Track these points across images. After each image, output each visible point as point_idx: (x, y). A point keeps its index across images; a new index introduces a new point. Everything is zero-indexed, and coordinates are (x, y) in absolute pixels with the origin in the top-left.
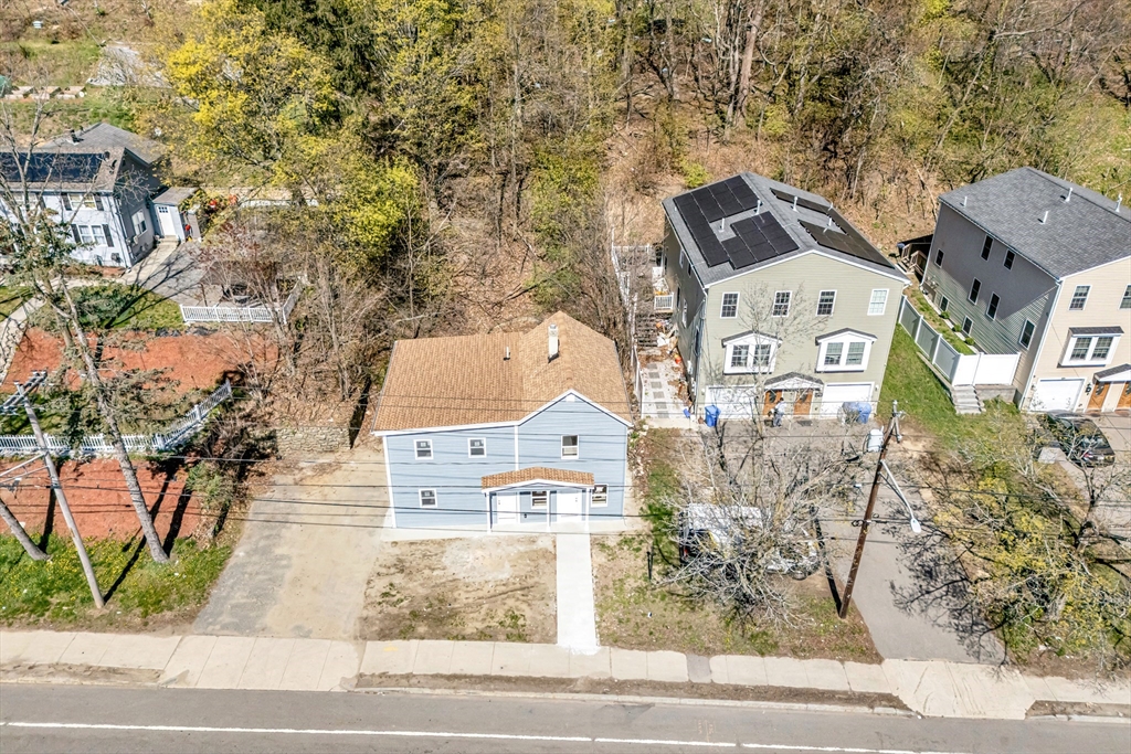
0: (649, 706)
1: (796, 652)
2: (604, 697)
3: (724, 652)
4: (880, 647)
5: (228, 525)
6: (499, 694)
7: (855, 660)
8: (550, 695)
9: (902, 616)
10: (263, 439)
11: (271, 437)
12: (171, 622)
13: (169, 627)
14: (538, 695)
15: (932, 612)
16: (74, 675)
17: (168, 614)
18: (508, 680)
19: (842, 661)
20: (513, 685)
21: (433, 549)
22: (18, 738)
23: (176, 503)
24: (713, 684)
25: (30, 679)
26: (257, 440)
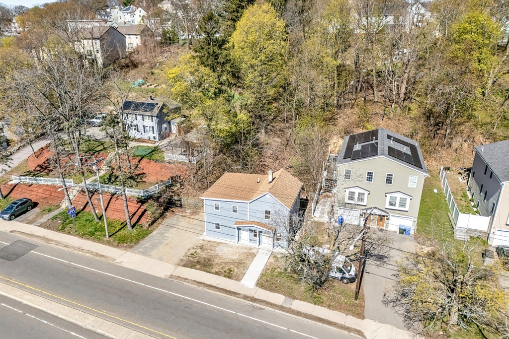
0: (262, 309)
1: (329, 307)
2: (247, 302)
3: (301, 300)
4: (365, 315)
5: (155, 224)
6: (212, 291)
7: (353, 316)
8: (229, 296)
9: (383, 306)
10: (177, 200)
11: (180, 200)
12: (125, 247)
13: (124, 248)
14: (225, 295)
15: (397, 308)
16: (92, 254)
17: (125, 244)
18: (217, 288)
19: (347, 315)
20: (218, 290)
21: (215, 244)
22: (70, 267)
23: (141, 213)
24: (290, 308)
25: (81, 253)
26: (175, 200)
